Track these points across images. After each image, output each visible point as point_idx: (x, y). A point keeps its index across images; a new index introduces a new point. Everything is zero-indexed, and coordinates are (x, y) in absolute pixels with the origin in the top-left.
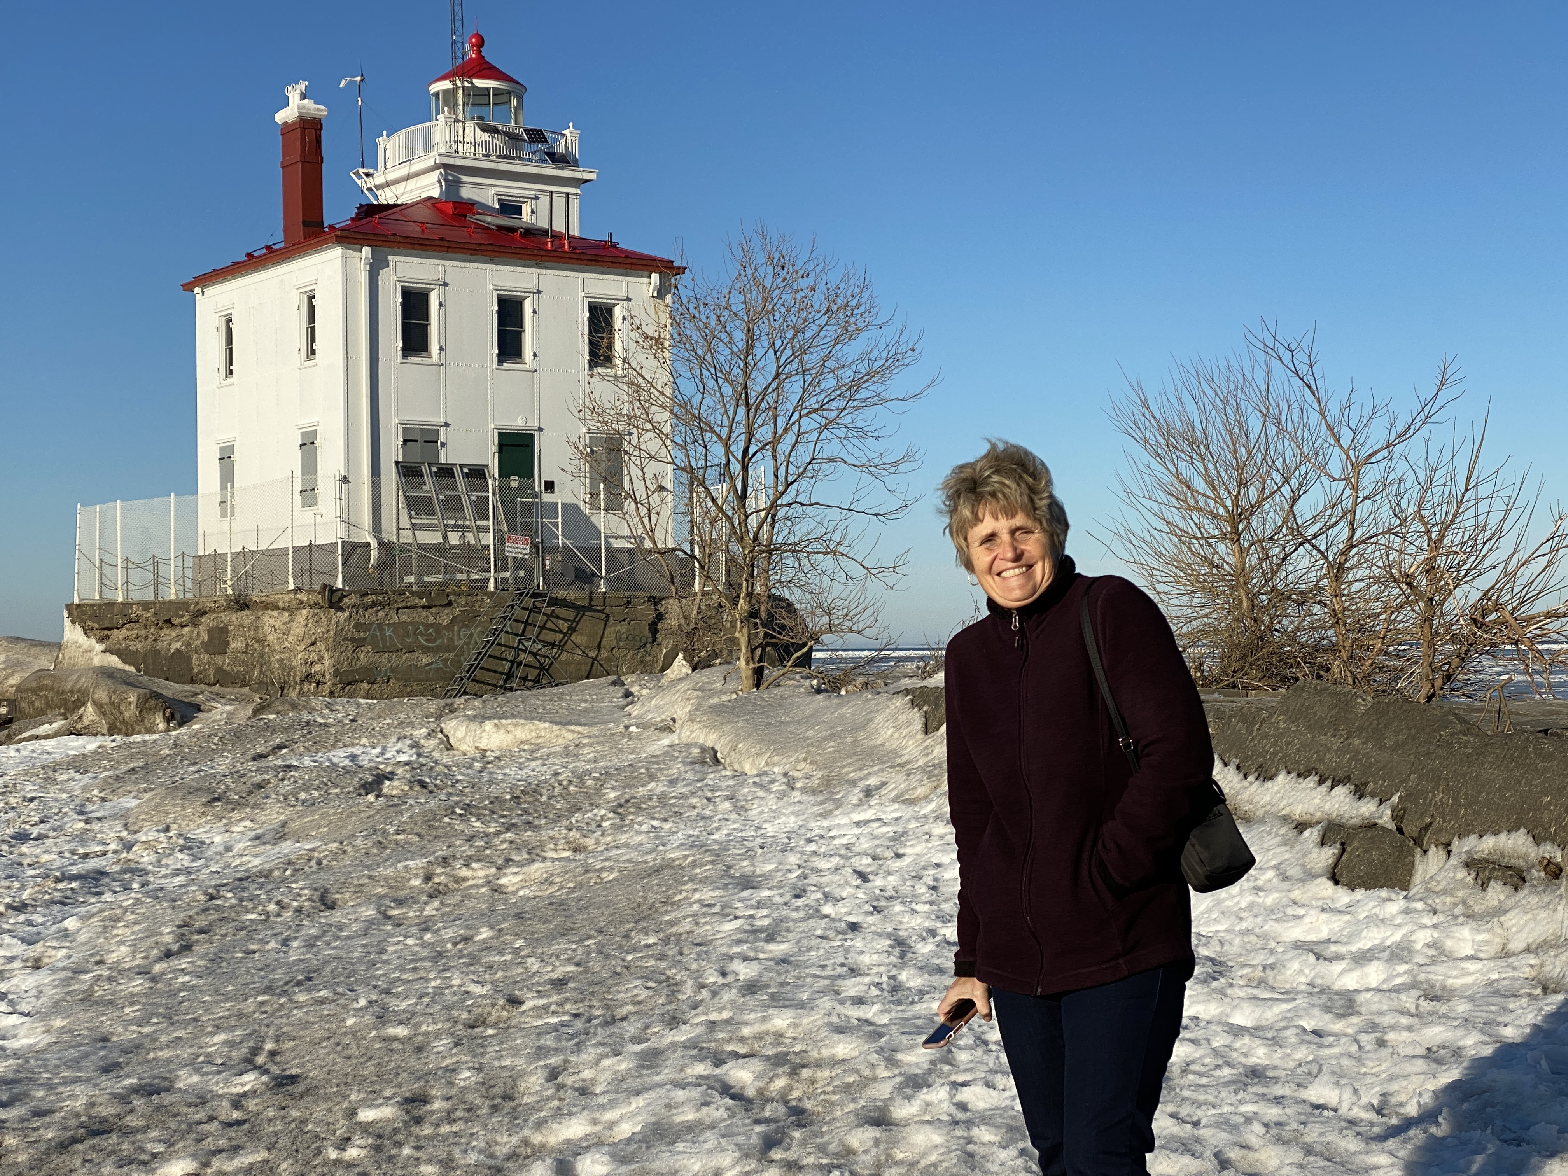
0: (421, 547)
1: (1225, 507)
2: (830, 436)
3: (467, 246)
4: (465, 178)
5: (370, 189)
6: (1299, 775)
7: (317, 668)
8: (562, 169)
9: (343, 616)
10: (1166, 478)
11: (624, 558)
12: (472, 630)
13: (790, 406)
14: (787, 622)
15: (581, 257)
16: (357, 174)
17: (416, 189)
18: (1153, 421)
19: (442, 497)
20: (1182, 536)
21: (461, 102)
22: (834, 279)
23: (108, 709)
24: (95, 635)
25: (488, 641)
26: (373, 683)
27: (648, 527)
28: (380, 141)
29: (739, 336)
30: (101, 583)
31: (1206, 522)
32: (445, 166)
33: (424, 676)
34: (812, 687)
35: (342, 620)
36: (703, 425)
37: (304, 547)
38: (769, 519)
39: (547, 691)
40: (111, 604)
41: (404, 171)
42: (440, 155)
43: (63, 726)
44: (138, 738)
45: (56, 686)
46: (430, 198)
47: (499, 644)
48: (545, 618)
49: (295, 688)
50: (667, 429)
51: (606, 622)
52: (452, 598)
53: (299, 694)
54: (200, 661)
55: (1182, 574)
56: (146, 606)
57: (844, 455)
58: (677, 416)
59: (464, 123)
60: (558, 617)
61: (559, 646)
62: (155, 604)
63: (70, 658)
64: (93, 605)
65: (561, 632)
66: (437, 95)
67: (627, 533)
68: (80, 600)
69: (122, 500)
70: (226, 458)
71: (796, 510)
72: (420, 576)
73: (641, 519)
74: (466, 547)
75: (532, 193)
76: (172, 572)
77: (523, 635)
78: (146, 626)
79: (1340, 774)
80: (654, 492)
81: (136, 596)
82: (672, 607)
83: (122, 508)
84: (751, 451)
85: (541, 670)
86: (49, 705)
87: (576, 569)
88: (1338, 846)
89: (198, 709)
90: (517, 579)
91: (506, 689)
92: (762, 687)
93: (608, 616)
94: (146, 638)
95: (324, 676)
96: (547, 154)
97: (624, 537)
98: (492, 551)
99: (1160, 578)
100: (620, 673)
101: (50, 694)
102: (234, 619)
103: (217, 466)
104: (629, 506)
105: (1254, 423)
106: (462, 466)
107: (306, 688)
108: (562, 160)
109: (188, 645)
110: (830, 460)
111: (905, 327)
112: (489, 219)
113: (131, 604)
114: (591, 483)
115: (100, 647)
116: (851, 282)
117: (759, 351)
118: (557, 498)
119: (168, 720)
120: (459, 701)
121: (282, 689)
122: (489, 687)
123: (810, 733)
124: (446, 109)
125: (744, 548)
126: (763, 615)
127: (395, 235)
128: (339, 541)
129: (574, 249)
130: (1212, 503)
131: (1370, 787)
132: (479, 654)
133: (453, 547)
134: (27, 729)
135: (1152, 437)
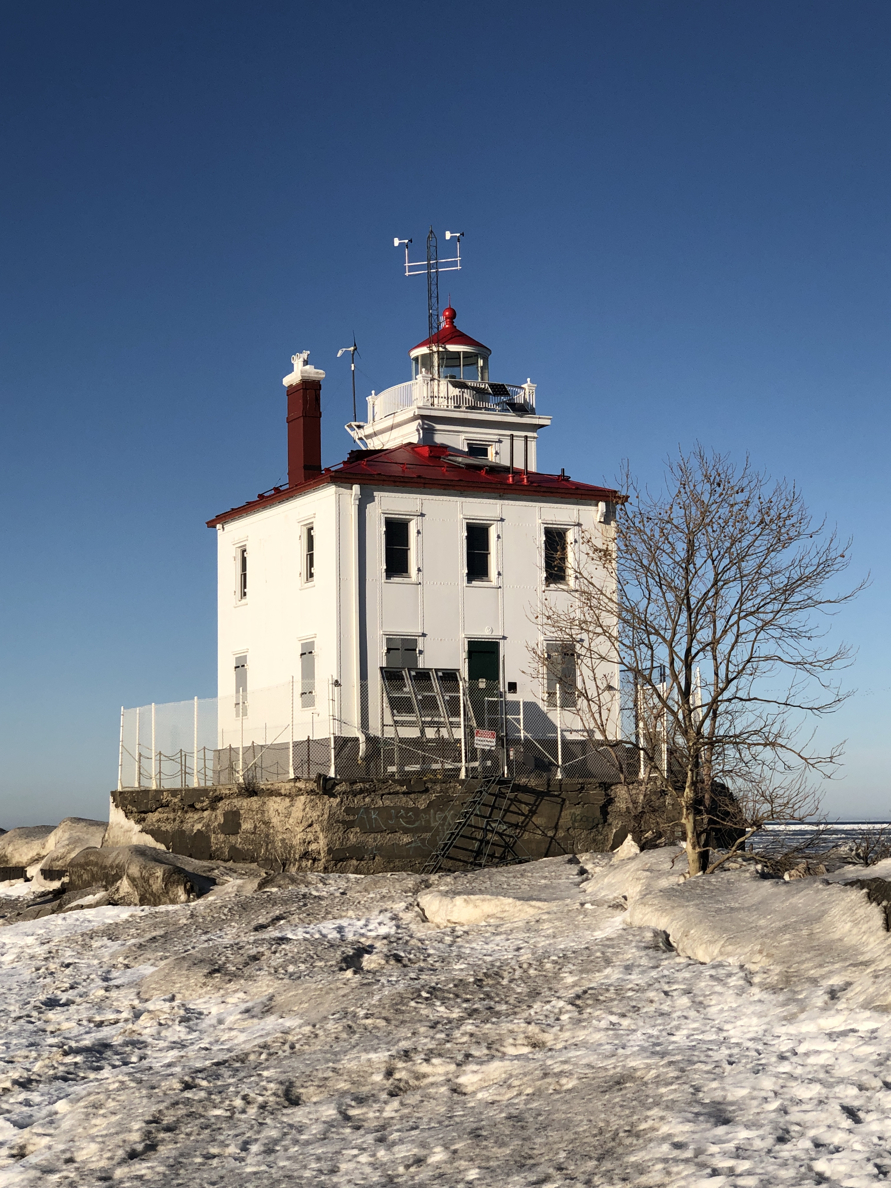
0: (402, 740)
2: (767, 637)
3: (441, 482)
4: (438, 427)
5: (360, 439)
7: (313, 847)
8: (521, 417)
9: (335, 801)
11: (577, 749)
12: (446, 813)
13: (728, 610)
14: (730, 809)
15: (538, 489)
16: (350, 426)
17: (398, 437)
19: (420, 697)
21: (436, 364)
22: (767, 492)
23: (139, 882)
24: (134, 817)
25: (460, 823)
26: (361, 860)
27: (599, 722)
28: (369, 399)
29: (681, 547)
30: (140, 773)
32: (423, 417)
33: (405, 854)
34: (757, 872)
35: (334, 805)
36: (649, 629)
37: (303, 742)
38: (711, 714)
39: (512, 868)
40: (146, 792)
41: (388, 422)
42: (419, 408)
43: (104, 897)
44: (162, 908)
45: (100, 861)
46: (410, 444)
47: (470, 826)
48: (509, 802)
49: (294, 865)
50: (615, 634)
51: (562, 805)
52: (429, 785)
53: (298, 869)
54: (217, 840)
56: (174, 793)
57: (779, 653)
58: (625, 621)
59: (439, 381)
60: (521, 802)
61: (521, 827)
62: (181, 791)
63: (114, 837)
64: (132, 792)
65: (523, 815)
66: (416, 359)
67: (580, 727)
68: (123, 788)
69: (156, 703)
70: (240, 666)
71: (736, 705)
72: (401, 765)
73: (593, 715)
74: (440, 742)
75: (496, 438)
76: (195, 763)
77: (490, 817)
78: (174, 810)
80: (604, 691)
81: (167, 785)
82: (621, 792)
83: (156, 710)
84: (694, 651)
85: (506, 848)
86: (94, 878)
87: (536, 759)
89: (213, 882)
90: (485, 768)
91: (476, 865)
92: (709, 870)
93: (564, 800)
94: (174, 820)
95: (319, 853)
96: (508, 404)
97: (577, 731)
98: (463, 744)
100: (576, 850)
101: (95, 869)
102: (245, 804)
103: (232, 673)
104: (582, 703)
106: (437, 670)
107: (304, 864)
108: (522, 409)
109: (208, 826)
110: (767, 658)
111: (835, 535)
112: (460, 459)
113: (162, 791)
114: (548, 683)
115: (138, 827)
116: (783, 496)
117: (699, 561)
118: (519, 697)
119: (188, 892)
120: (433, 878)
121: (284, 865)
122: (461, 864)
123: (762, 922)
124: (423, 370)
125: (688, 740)
126: (707, 802)
127: (380, 474)
128: (332, 737)
129: (532, 482)
132: (453, 834)
133: (430, 741)
134: (75, 899)
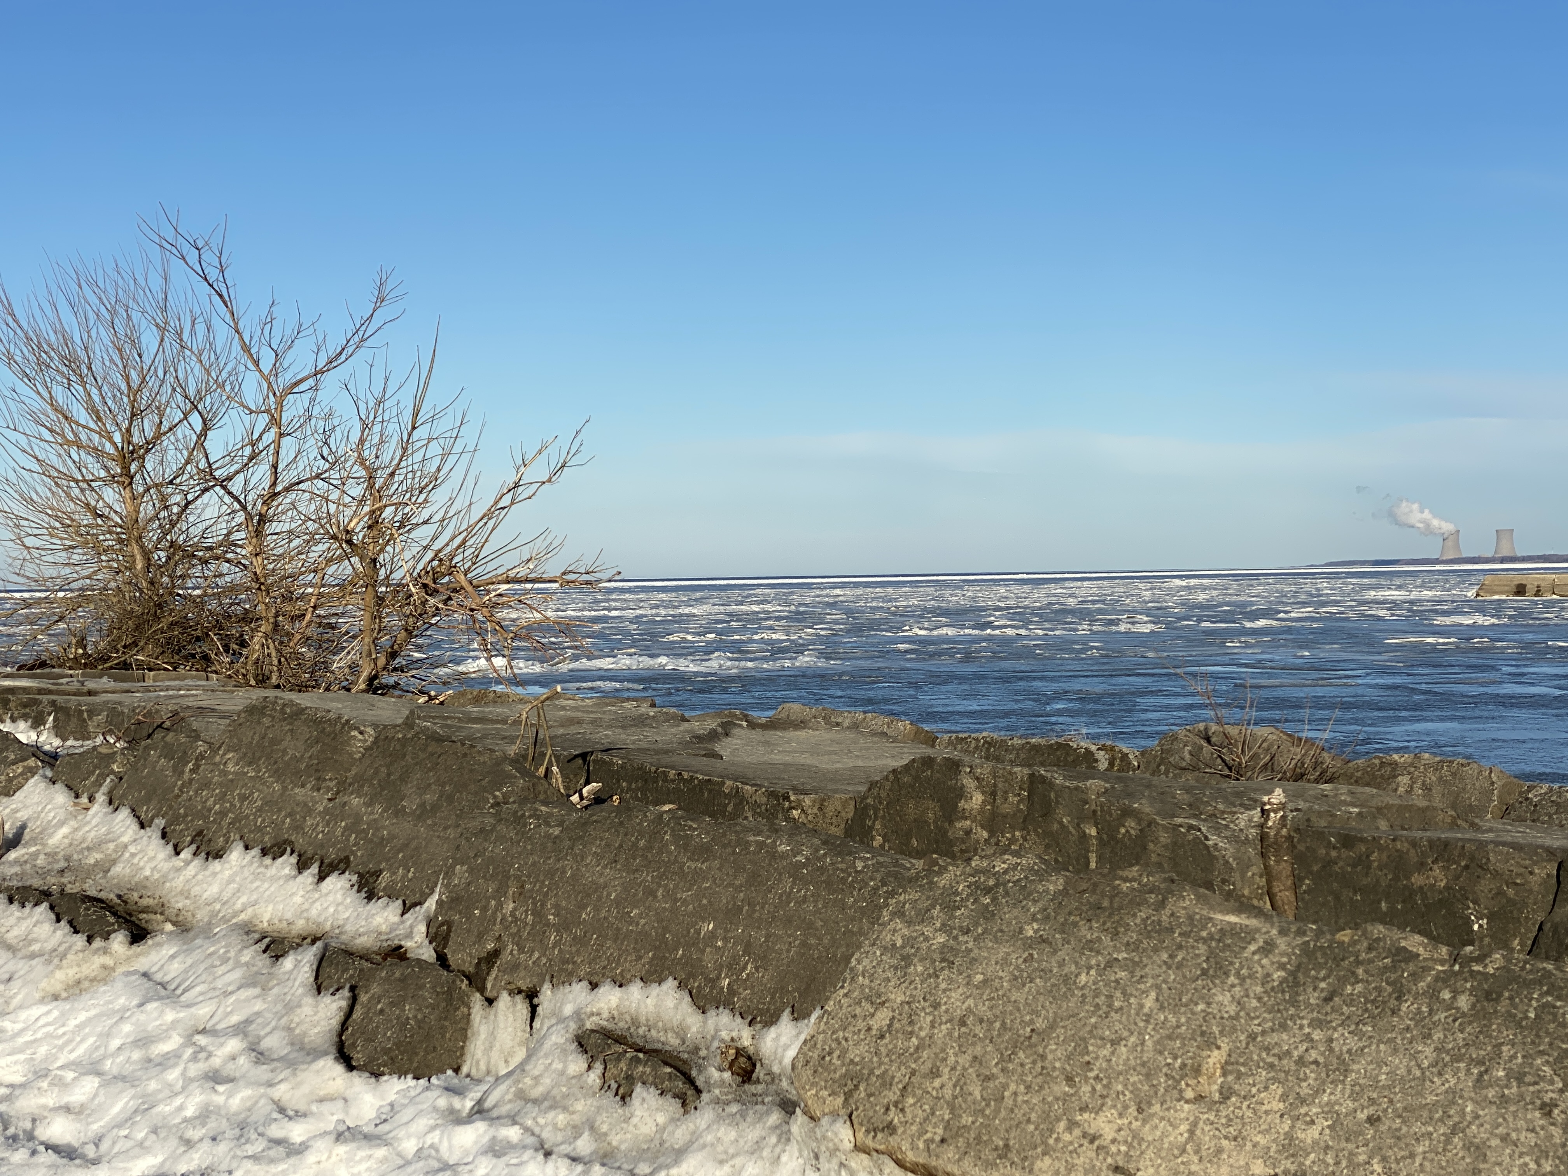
1: (114, 444)
6: (264, 852)
10: (37, 404)
18: (19, 331)
20: (59, 478)
31: (90, 459)
55: (57, 525)
79: (332, 854)
88: (346, 992)
99: (29, 531)
105: (149, 340)
130: (96, 438)
131: (384, 879)
135: (18, 352)
